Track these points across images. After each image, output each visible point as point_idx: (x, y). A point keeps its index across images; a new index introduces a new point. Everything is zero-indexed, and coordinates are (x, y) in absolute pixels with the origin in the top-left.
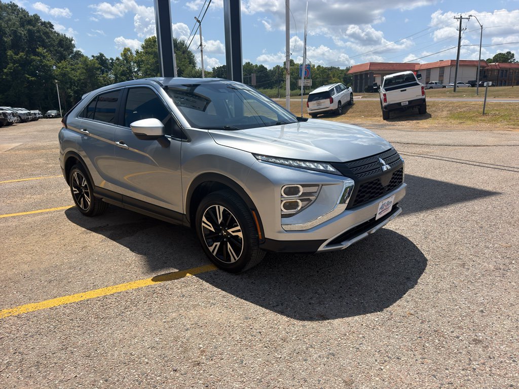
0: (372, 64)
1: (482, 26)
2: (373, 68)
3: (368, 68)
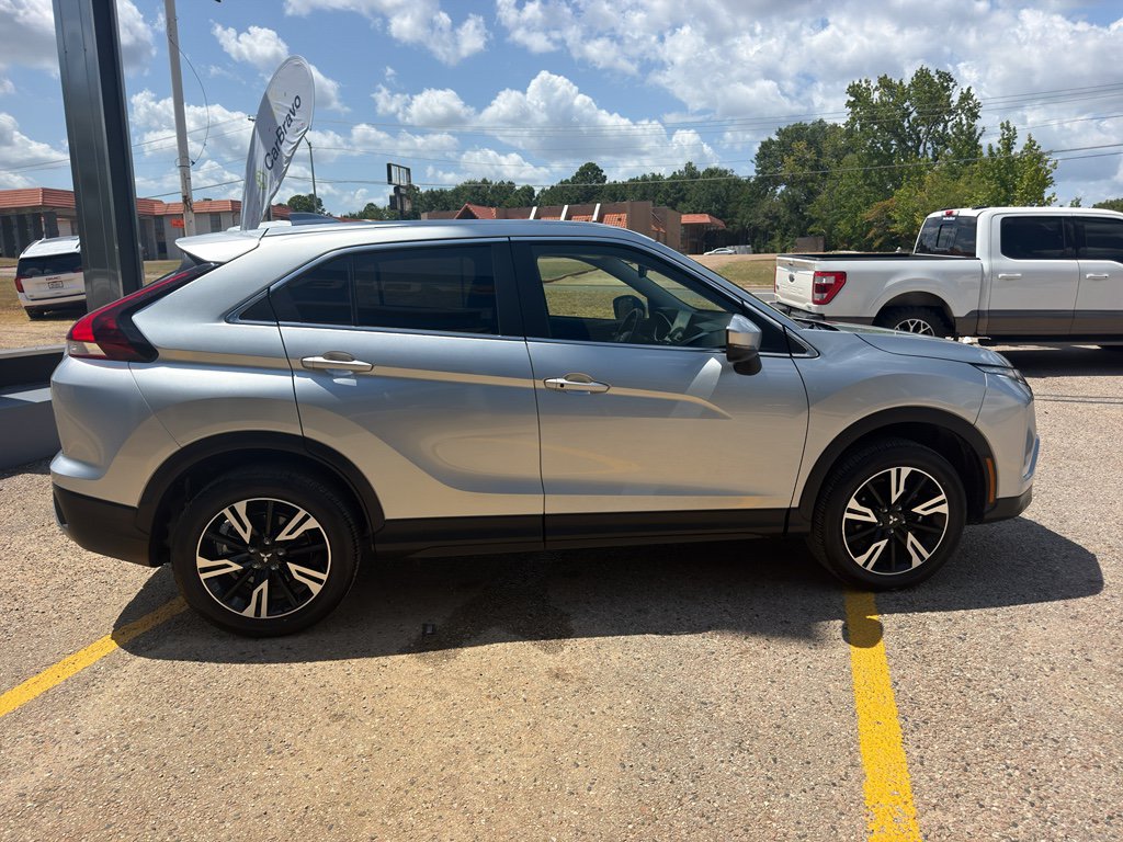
0: (46, 192)
1: (309, 144)
2: (52, 202)
3: (39, 201)
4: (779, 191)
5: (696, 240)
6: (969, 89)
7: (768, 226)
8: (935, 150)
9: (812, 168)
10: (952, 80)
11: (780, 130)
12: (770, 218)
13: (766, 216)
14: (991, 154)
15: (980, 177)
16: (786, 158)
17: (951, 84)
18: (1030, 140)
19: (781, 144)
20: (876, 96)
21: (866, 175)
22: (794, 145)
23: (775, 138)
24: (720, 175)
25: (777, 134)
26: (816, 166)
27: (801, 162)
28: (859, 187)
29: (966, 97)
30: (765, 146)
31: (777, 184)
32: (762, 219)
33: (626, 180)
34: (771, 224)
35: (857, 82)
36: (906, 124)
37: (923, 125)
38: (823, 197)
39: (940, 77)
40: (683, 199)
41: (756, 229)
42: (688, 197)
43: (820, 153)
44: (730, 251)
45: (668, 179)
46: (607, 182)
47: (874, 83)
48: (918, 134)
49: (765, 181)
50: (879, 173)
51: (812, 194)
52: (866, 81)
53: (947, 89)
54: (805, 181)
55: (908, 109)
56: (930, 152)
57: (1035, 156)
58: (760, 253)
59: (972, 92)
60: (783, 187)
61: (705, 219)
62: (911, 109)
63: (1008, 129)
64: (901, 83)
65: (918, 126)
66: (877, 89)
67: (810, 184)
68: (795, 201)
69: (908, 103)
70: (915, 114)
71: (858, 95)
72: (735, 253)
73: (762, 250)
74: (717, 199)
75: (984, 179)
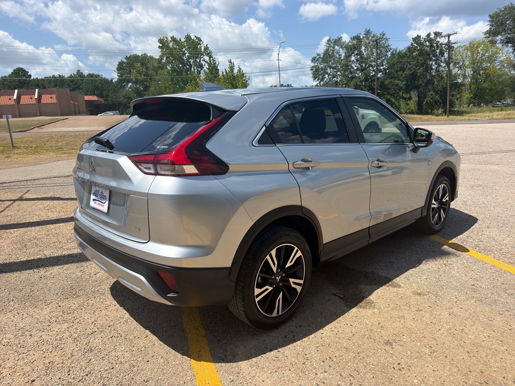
4: (129, 86)
5: (91, 108)
6: (207, 45)
7: (126, 102)
8: (198, 70)
9: (145, 75)
10: (201, 41)
11: (127, 57)
12: (126, 98)
13: (124, 97)
14: (226, 73)
15: (224, 82)
16: (132, 70)
17: (201, 42)
18: (239, 68)
19: (128, 63)
20: (171, 44)
21: (172, 80)
22: (135, 64)
23: (125, 61)
24: (96, 77)
25: (125, 59)
26: (147, 75)
27: (139, 72)
28: (169, 85)
29: (206, 48)
30: (121, 64)
31: (128, 82)
32: (122, 99)
33: (43, 78)
34: (127, 101)
35: (162, 38)
36: (185, 58)
37: (192, 59)
38: (152, 89)
39: (197, 39)
40: (78, 88)
41: (120, 103)
42: (81, 87)
43: (147, 69)
44: (111, 114)
45: (68, 77)
46: (32, 78)
47: (170, 39)
48: (190, 63)
49: (122, 81)
50: (177, 79)
51: (146, 88)
52: (166, 38)
53: (200, 44)
54: (142, 81)
55: (184, 51)
56: (196, 71)
57: (242, 75)
58: (123, 114)
59: (208, 46)
60: (130, 84)
61: (95, 98)
62: (186, 52)
63: (231, 63)
64: (180, 40)
65: (190, 59)
66: (171, 42)
67: (145, 83)
68: (138, 90)
69: (184, 49)
70: (187, 54)
71: (163, 44)
72: (114, 114)
73: (125, 113)
74: (97, 88)
75: (225, 83)
